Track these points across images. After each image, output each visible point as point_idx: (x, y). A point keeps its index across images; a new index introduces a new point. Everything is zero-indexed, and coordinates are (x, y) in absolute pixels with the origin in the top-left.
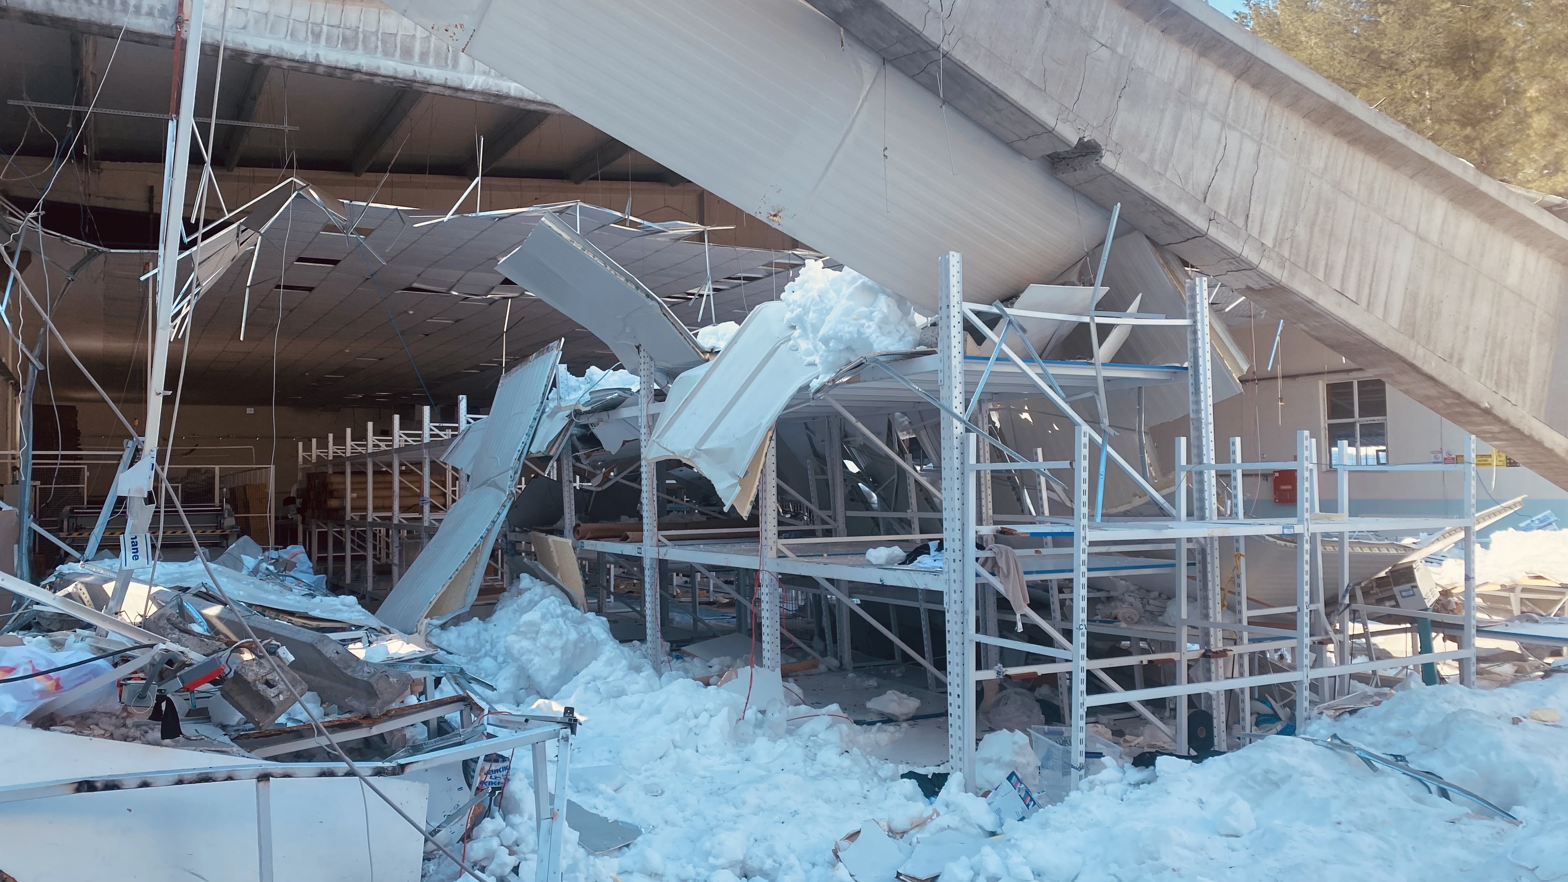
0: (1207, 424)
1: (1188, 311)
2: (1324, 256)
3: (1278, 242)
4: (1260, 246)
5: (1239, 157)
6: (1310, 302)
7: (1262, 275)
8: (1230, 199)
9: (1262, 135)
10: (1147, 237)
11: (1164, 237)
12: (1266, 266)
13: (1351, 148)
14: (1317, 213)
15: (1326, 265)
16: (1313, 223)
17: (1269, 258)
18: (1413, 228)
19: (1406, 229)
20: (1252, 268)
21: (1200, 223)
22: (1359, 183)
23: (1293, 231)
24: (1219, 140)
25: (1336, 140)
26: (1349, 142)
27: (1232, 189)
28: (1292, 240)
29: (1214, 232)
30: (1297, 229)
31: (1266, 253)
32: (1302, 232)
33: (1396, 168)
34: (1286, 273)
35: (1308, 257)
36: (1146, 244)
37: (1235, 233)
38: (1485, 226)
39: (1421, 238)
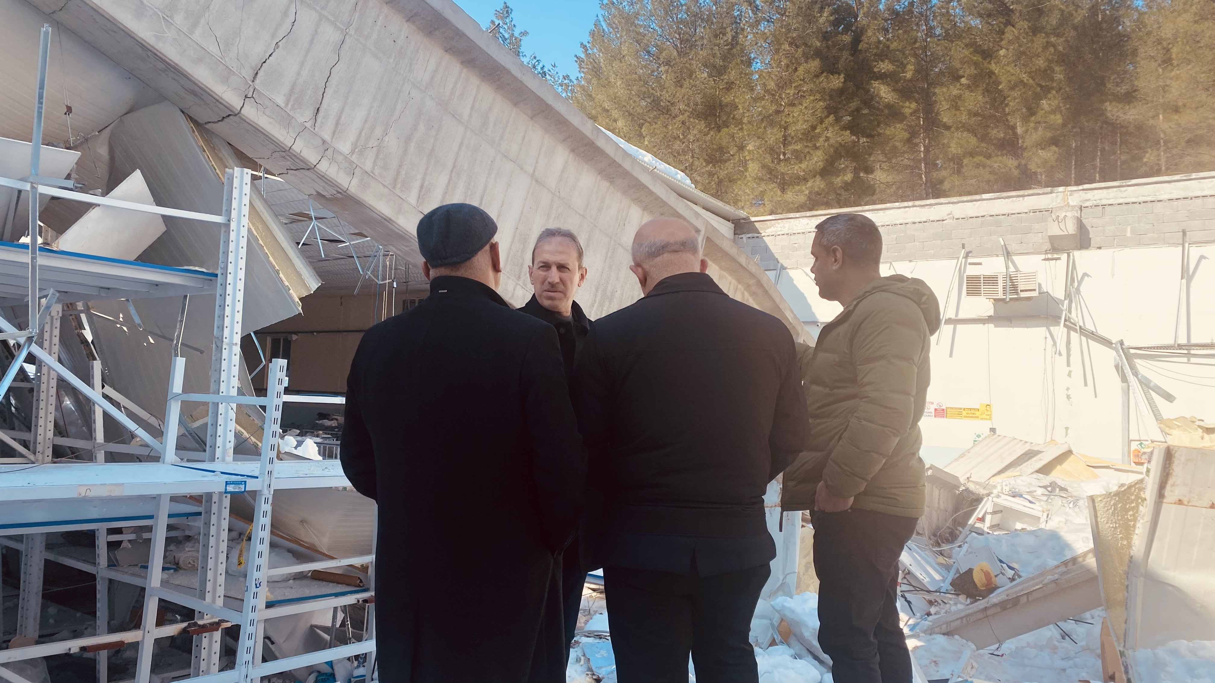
0: (231, 344)
1: (224, 208)
2: (419, 177)
3: (358, 148)
4: (321, 142)
5: (312, 40)
6: (389, 220)
7: (322, 177)
8: (294, 84)
9: (349, 25)
10: (183, 112)
11: (203, 115)
12: (324, 167)
13: (465, 70)
14: (415, 128)
15: (422, 187)
16: (409, 139)
17: (332, 160)
18: (530, 170)
19: (522, 169)
20: (310, 168)
21: (233, 99)
22: (472, 108)
23: (380, 140)
24: (285, 14)
25: (447, 57)
26: (462, 63)
27: (299, 74)
28: (378, 152)
29: (250, 112)
30: (386, 139)
31: (329, 153)
32: (392, 143)
33: (516, 104)
34: (355, 181)
35: (398, 173)
36: (181, 118)
37: (286, 120)
38: (605, 184)
39: (537, 181)
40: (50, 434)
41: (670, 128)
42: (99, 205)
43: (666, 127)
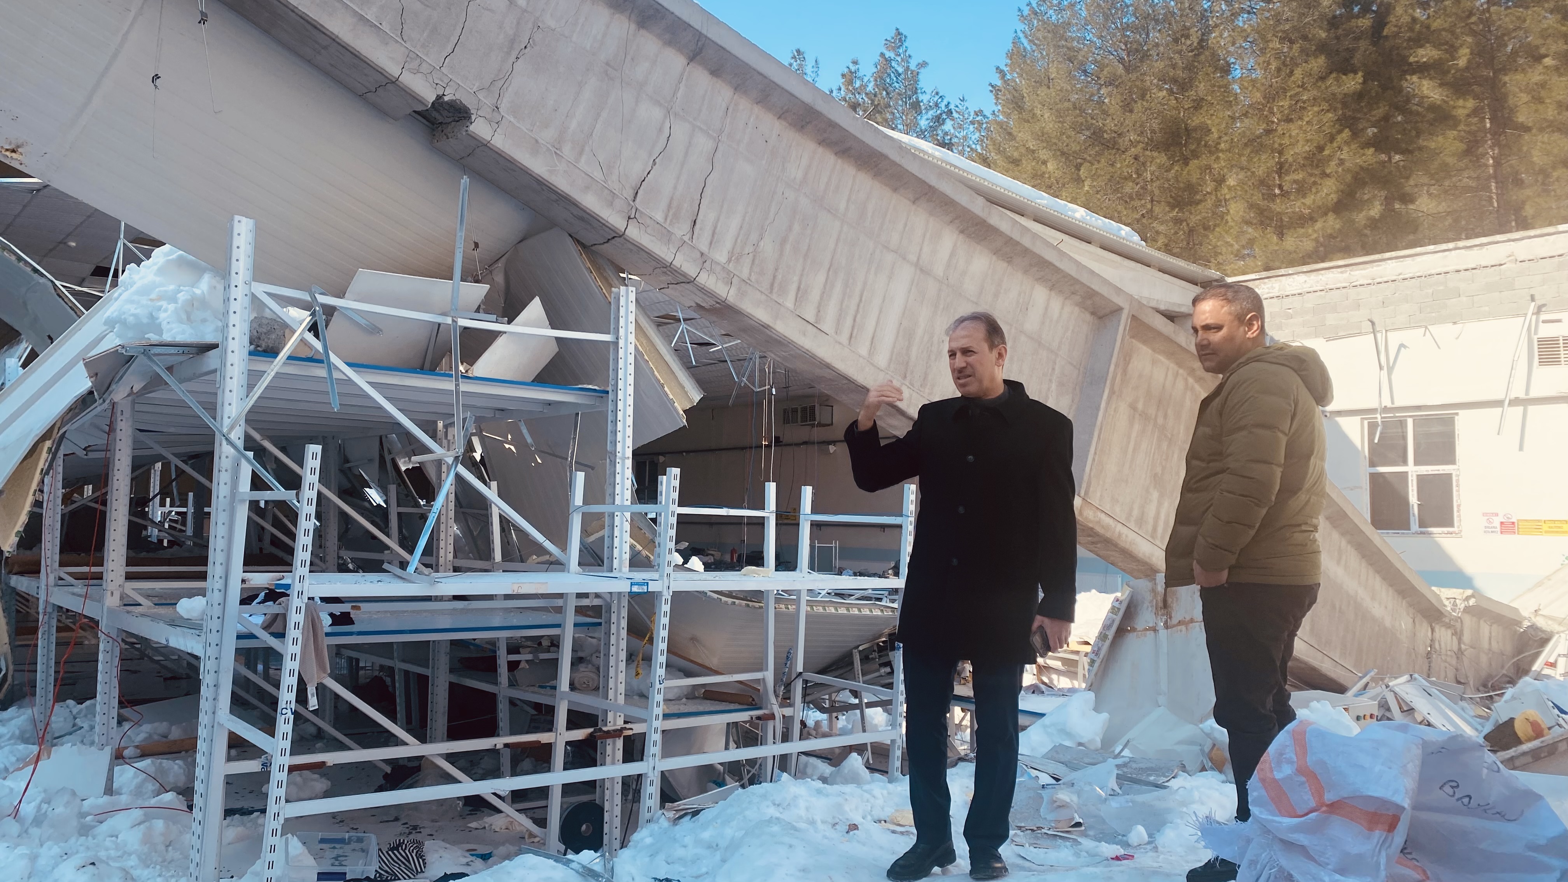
0: (624, 458)
1: (612, 327)
2: (796, 279)
3: (735, 256)
4: (699, 255)
5: (686, 154)
6: (767, 327)
7: (702, 290)
8: (672, 199)
9: (721, 131)
10: (570, 235)
11: (589, 238)
12: (704, 279)
13: (840, 161)
14: (790, 228)
15: (799, 289)
16: (784, 241)
17: (711, 271)
18: (913, 258)
19: (904, 259)
20: (691, 281)
21: (617, 221)
22: (848, 201)
23: (756, 245)
24: (661, 130)
25: (820, 150)
26: (836, 154)
27: (675, 188)
28: (754, 256)
29: (633, 233)
30: (762, 244)
31: (707, 265)
32: (768, 247)
33: (895, 190)
34: (733, 292)
35: (774, 277)
36: (569, 241)
37: (666, 236)
39: (922, 270)
40: (450, 556)
41: (1119, 165)
42: (505, 333)
43: (1112, 165)
